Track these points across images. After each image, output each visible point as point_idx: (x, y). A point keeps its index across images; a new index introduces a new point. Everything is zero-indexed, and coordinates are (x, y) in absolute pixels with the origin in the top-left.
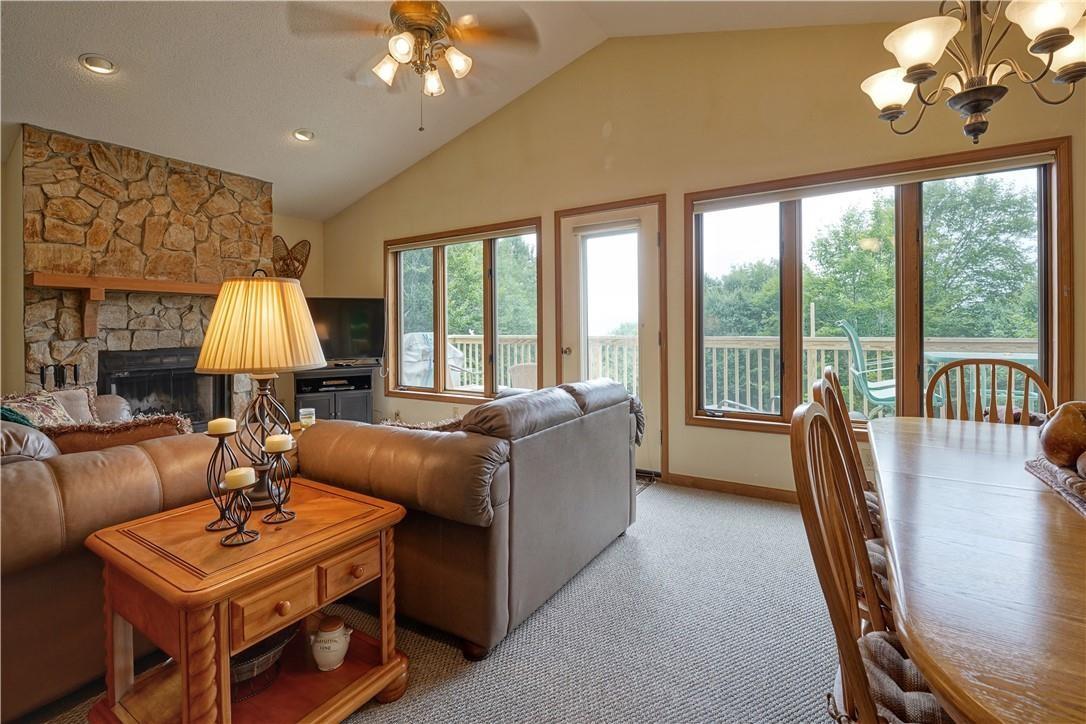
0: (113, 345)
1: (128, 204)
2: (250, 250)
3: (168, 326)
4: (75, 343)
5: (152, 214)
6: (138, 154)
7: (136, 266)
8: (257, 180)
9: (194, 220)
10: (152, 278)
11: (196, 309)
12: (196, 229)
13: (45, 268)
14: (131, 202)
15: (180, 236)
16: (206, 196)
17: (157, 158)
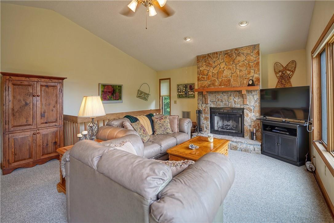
0: (212, 106)
1: (215, 67)
2: (250, 72)
3: (224, 101)
4: (205, 105)
5: (220, 68)
6: (217, 53)
7: (217, 84)
8: (253, 45)
9: (231, 67)
10: (220, 87)
11: (232, 95)
12: (232, 70)
13: (200, 87)
14: (216, 66)
15: (227, 73)
16: (234, 58)
17: (221, 52)
